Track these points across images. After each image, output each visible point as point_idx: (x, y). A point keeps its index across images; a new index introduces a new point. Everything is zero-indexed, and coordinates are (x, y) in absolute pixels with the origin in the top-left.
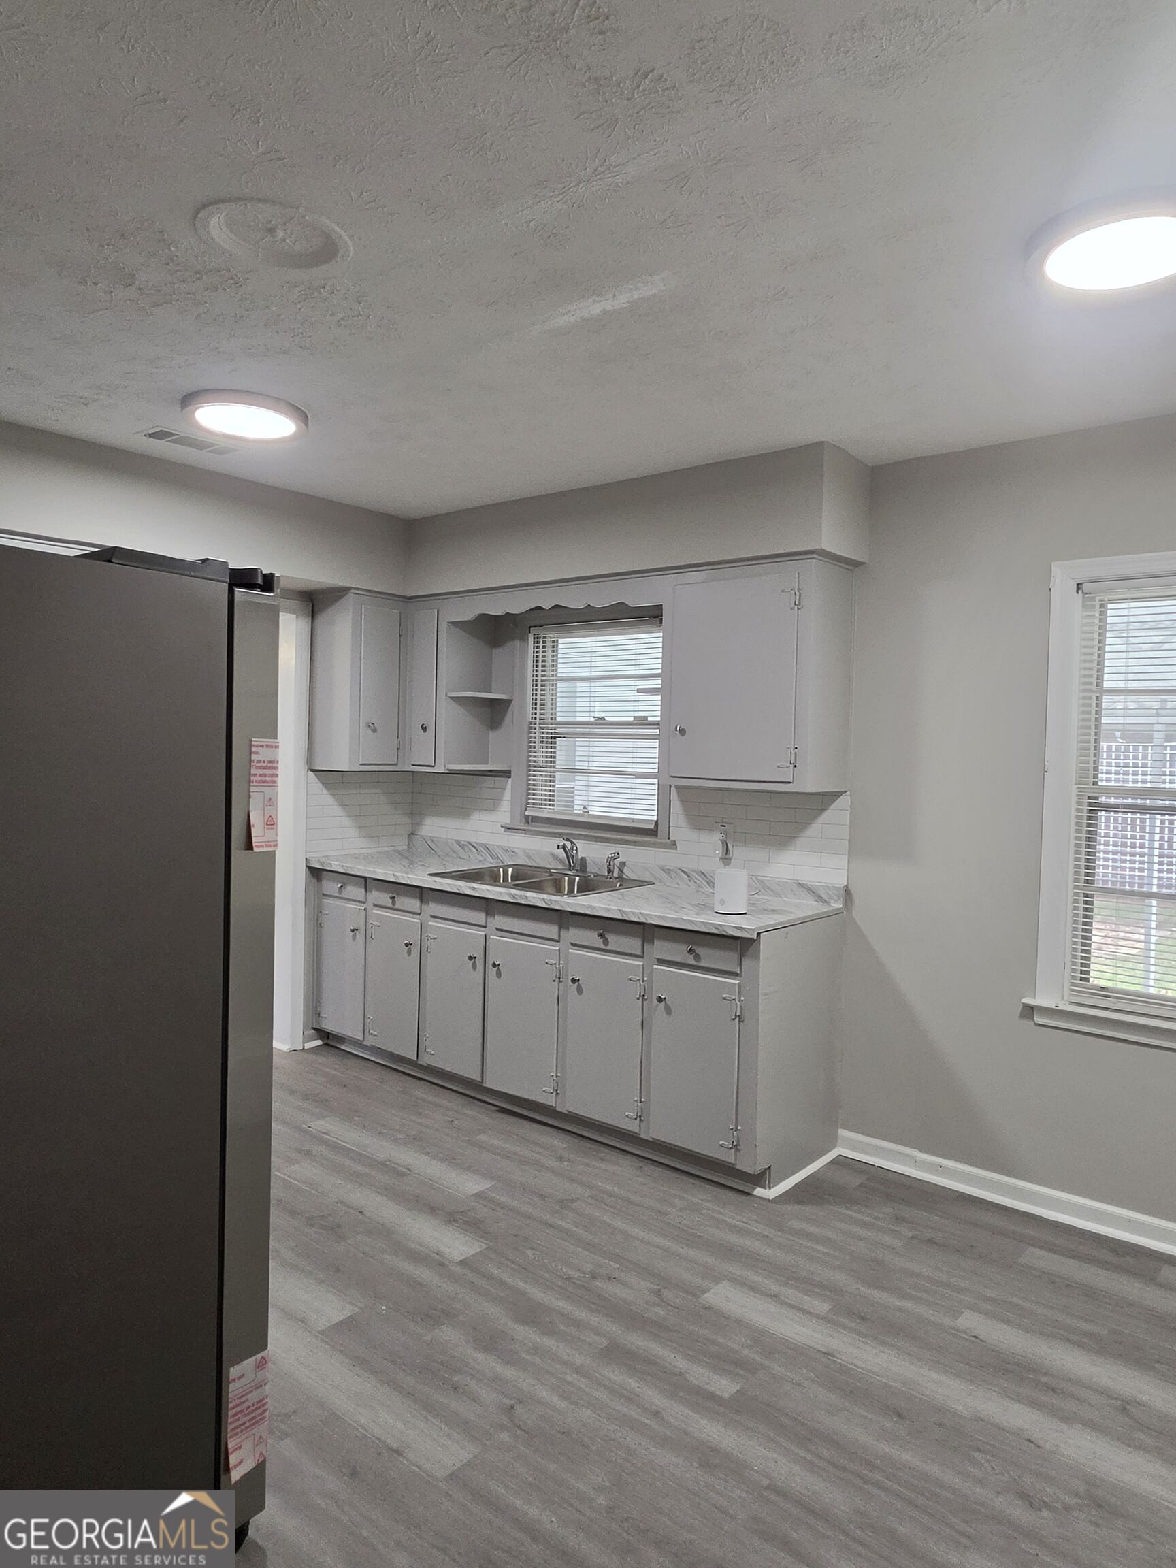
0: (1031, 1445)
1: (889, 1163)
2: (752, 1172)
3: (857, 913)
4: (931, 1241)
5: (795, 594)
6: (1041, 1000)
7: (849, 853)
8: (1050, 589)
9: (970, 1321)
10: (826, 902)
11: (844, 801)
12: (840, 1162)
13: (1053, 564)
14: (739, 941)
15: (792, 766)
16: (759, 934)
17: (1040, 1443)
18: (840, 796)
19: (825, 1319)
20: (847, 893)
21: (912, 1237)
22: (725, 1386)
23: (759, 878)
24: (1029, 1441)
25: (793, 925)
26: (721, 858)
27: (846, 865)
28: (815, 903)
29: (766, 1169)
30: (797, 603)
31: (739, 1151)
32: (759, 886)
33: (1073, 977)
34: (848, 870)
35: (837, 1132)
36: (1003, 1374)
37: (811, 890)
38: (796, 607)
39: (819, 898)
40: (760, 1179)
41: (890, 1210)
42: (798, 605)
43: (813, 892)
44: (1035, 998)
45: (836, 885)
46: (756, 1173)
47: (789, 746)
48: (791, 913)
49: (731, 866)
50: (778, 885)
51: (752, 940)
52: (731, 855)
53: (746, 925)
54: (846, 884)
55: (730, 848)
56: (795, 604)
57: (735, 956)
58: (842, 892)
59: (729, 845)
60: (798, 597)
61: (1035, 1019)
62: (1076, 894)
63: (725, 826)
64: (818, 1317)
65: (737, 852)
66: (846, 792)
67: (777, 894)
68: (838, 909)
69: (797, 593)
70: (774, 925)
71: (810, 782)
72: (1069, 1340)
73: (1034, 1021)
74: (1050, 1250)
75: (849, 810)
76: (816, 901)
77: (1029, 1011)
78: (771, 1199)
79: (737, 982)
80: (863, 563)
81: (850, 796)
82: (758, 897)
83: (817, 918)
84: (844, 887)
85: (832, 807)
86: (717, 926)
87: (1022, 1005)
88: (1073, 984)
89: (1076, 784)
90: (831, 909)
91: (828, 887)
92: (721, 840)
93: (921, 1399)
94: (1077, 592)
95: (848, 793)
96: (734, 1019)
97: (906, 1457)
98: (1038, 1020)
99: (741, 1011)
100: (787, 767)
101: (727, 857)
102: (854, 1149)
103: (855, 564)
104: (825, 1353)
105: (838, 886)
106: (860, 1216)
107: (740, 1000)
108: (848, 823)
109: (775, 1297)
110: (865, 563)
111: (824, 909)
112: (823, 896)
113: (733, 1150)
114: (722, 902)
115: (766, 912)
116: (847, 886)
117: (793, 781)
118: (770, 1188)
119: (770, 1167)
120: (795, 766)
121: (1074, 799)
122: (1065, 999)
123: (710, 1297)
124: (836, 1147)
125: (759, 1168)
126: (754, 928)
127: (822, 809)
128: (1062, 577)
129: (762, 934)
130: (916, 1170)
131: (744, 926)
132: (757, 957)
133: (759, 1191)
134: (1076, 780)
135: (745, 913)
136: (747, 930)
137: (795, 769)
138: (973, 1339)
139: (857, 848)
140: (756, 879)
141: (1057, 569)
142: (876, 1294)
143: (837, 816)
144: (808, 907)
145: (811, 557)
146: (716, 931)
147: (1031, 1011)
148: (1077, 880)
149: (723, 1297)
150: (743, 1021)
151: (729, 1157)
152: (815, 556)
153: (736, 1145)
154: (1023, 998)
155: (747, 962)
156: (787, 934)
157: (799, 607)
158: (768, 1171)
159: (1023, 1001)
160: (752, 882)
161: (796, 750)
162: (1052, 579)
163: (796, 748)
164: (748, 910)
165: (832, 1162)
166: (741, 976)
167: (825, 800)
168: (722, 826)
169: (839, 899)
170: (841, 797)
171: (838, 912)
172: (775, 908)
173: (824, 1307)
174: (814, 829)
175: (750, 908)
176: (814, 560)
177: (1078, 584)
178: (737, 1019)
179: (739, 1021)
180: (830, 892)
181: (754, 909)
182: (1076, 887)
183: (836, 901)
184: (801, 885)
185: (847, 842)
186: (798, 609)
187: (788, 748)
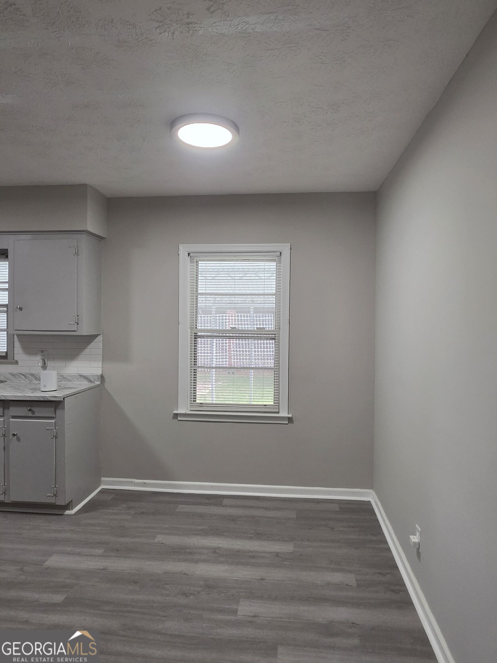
0: (185, 575)
1: (122, 487)
2: (64, 504)
3: (107, 385)
4: (143, 513)
5: (76, 249)
6: (180, 411)
7: (102, 360)
8: (179, 255)
9: (160, 538)
10: (93, 382)
11: (100, 338)
12: (103, 491)
13: (180, 245)
14: (54, 403)
15: (76, 324)
16: (64, 398)
17: (188, 573)
18: (97, 336)
19: (102, 556)
20: (102, 378)
21: (135, 513)
22: (59, 598)
23: (61, 374)
24: (185, 574)
25: (79, 393)
26: (42, 367)
27: (101, 365)
28: (88, 383)
29: (70, 502)
30: (77, 253)
31: (57, 496)
32: (62, 378)
33: (191, 401)
34: (102, 368)
35: (101, 479)
36: (174, 554)
37: (86, 378)
38: (76, 254)
39: (90, 381)
40: (68, 506)
41: (124, 506)
42: (77, 254)
43: (87, 378)
44: (178, 410)
45: (97, 374)
46: (66, 504)
47: (75, 315)
48: (78, 388)
49: (47, 370)
50: (71, 377)
51: (61, 401)
52: (47, 365)
53: (59, 395)
54: (101, 373)
55: (46, 362)
56: (76, 253)
57: (53, 409)
58: (100, 377)
59: (45, 361)
60: (77, 250)
61: (178, 418)
62: (191, 370)
63: (43, 352)
64: (99, 556)
65: (49, 364)
66: (100, 334)
67: (70, 381)
68: (98, 384)
69: (77, 249)
70: (71, 393)
71: (85, 330)
72: (195, 534)
73: (178, 419)
74: (187, 504)
75: (102, 342)
76: (88, 382)
77: (176, 416)
78: (73, 514)
79: (53, 421)
80: (105, 238)
81: (102, 336)
82: (61, 383)
83: (90, 389)
84: (100, 375)
85: (95, 341)
86: (44, 397)
87: (173, 414)
88: (191, 403)
89: (190, 328)
90: (95, 385)
91: (94, 375)
92: (42, 359)
93: (143, 574)
94: (188, 256)
95: (101, 335)
96: (53, 438)
97: (140, 597)
98: (179, 419)
99: (56, 434)
100: (74, 324)
101: (45, 366)
102: (109, 485)
103: (100, 238)
104: (103, 569)
105: (98, 375)
106: (112, 511)
107: (55, 429)
108: (102, 348)
109: (79, 554)
110: (106, 238)
111: (92, 385)
112: (91, 379)
113: (54, 497)
114: (45, 386)
115: (66, 389)
116: (102, 374)
117: (77, 330)
118: (72, 510)
119: (72, 500)
120: (78, 324)
121: (189, 334)
122: (188, 409)
123: (47, 564)
124: (100, 485)
125: (67, 502)
126: (61, 396)
127: (90, 342)
128: (183, 250)
129: (65, 398)
130: (134, 487)
131: (56, 396)
132: (63, 408)
133: (67, 512)
134: (190, 327)
135: (56, 390)
136: (59, 397)
137: (78, 325)
138: (162, 545)
139: (106, 358)
140: (60, 375)
141: (181, 247)
142: (122, 540)
143: (97, 345)
144: (85, 385)
145: (82, 233)
146: (43, 399)
147: (176, 415)
148: (191, 364)
149: (54, 561)
150: (57, 438)
151: (52, 500)
152: (84, 233)
153: (56, 494)
154: (173, 411)
155: (58, 412)
156: (77, 397)
157: (78, 254)
158: (71, 502)
159: (174, 412)
160: (59, 377)
161: (78, 317)
162: (179, 251)
163: (78, 316)
164: (58, 389)
165: (99, 492)
166: (56, 418)
167: (91, 338)
168: (42, 352)
169: (98, 380)
170: (99, 336)
171: (98, 386)
172: (70, 387)
173: (100, 551)
174: (87, 351)
175: (58, 388)
176: (84, 235)
177: (188, 253)
178: (54, 438)
179: (56, 438)
180: (95, 378)
181: (60, 388)
182: (191, 367)
183: (97, 381)
184: (81, 376)
185: (101, 356)
186: (77, 255)
187: (74, 316)
